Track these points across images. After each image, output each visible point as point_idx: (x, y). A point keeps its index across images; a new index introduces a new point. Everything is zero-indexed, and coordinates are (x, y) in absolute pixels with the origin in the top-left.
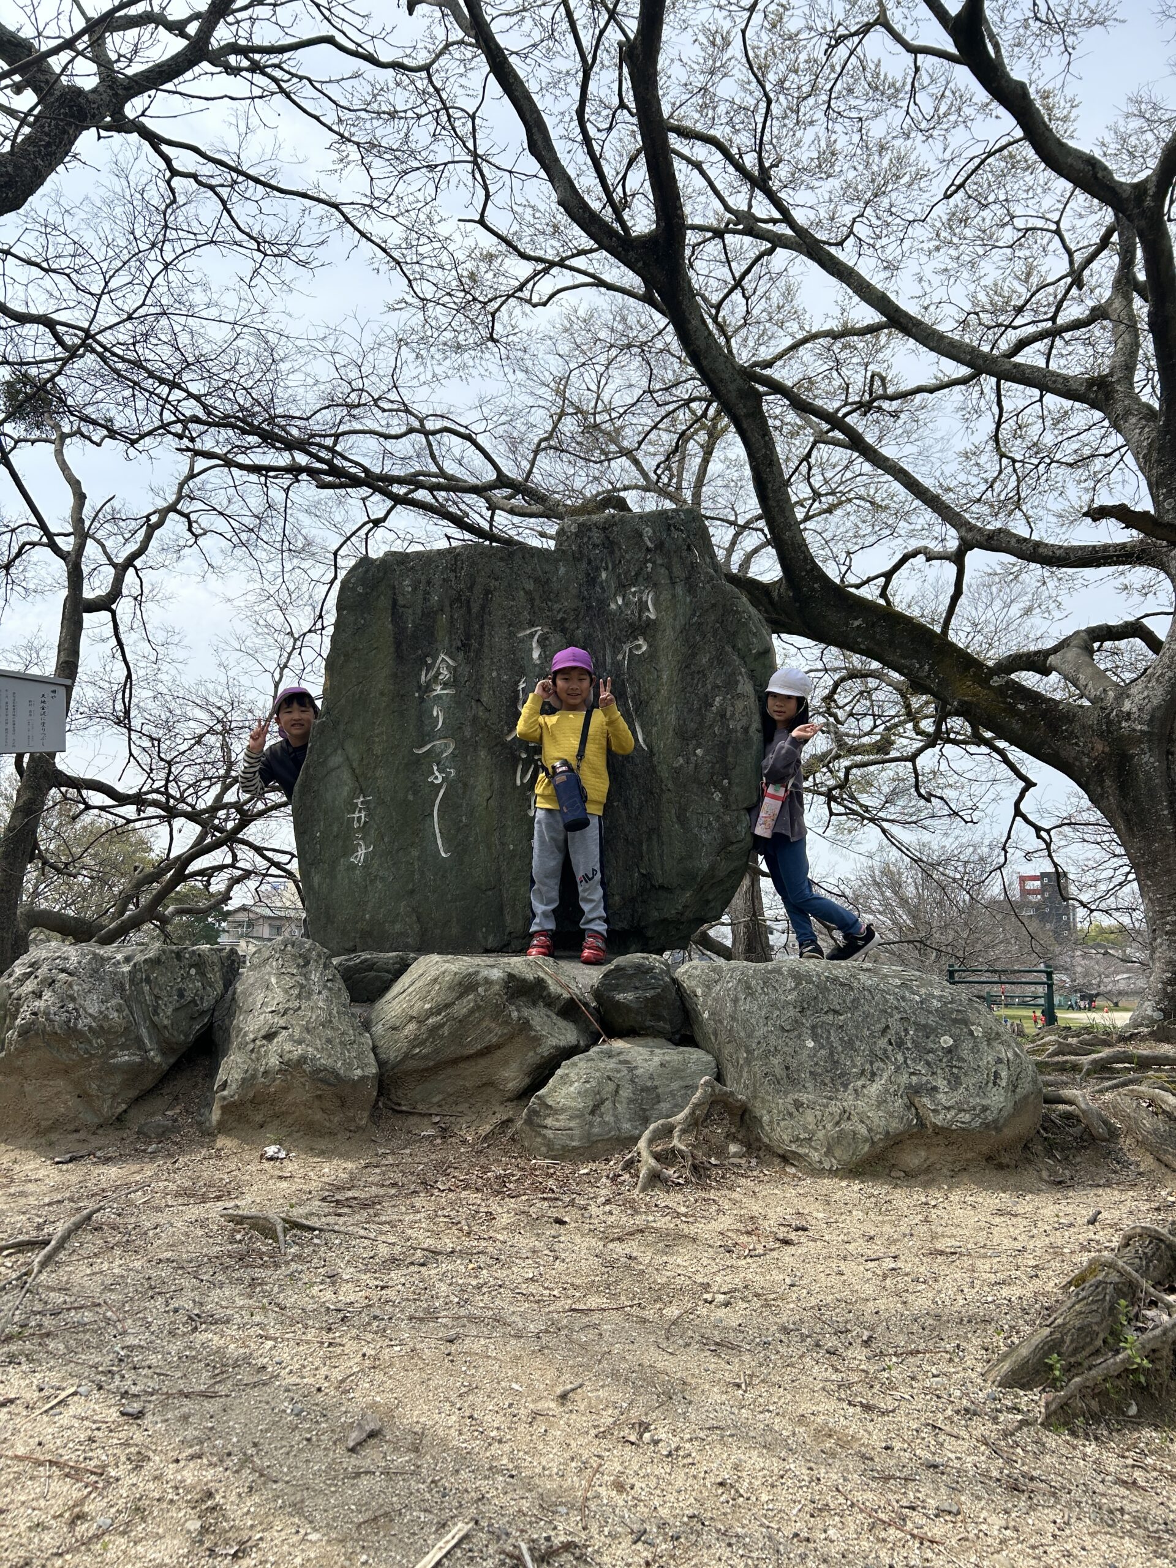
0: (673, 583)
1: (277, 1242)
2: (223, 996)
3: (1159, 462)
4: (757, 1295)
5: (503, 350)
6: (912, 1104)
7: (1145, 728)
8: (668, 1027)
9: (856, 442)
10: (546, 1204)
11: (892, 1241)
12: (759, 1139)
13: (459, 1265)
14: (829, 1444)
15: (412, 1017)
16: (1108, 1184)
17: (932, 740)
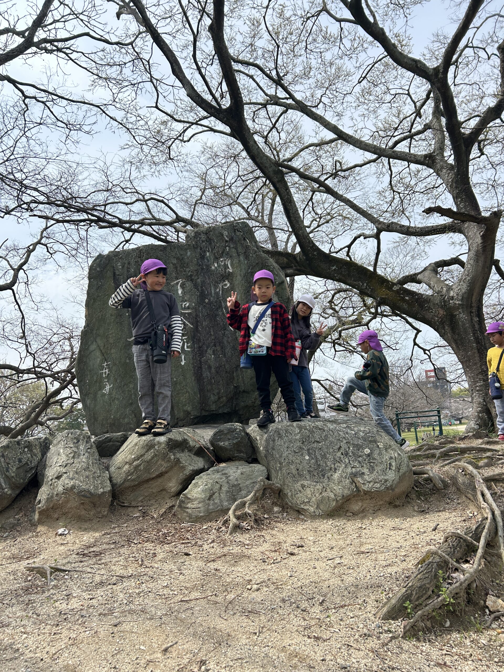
0: (239, 255)
1: (47, 579)
2: (41, 460)
3: (456, 187)
4: (273, 583)
5: (176, 163)
6: (353, 481)
7: (460, 302)
8: (245, 455)
9: (329, 191)
10: (183, 546)
11: (341, 549)
12: (287, 504)
13: (132, 583)
14: (295, 660)
15: (127, 462)
16: (444, 510)
17: (375, 316)
